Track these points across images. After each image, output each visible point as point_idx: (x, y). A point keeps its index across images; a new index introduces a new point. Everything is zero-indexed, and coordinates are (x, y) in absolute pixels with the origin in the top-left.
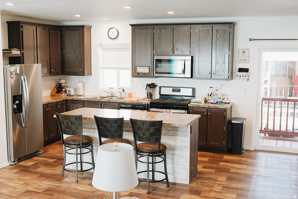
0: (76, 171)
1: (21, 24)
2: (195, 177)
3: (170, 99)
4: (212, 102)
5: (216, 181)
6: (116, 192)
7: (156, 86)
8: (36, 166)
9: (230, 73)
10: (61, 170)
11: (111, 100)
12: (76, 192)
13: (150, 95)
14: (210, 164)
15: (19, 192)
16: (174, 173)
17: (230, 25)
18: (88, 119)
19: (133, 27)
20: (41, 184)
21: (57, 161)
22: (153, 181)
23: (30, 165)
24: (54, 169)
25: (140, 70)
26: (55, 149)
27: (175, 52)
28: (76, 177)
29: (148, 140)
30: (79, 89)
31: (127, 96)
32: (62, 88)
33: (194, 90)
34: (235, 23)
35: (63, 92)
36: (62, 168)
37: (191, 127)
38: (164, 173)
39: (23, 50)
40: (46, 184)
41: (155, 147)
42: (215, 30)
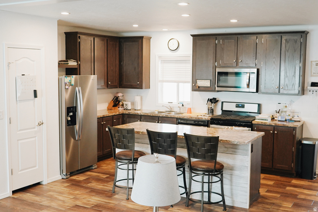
0: (127, 188)
1: (78, 35)
2: (256, 201)
3: (233, 116)
4: (280, 119)
5: (280, 206)
6: (156, 207)
7: (218, 101)
8: (87, 181)
9: (301, 88)
10: (112, 186)
11: (169, 115)
12: (125, 209)
13: (212, 111)
14: (275, 189)
15: (68, 206)
16: (232, 194)
17: (302, 34)
18: (141, 133)
19: (194, 37)
20: (90, 200)
21: (110, 177)
22: (209, 203)
23: (82, 179)
24: (105, 184)
25: (200, 83)
26: (109, 165)
27: (239, 64)
28: (126, 194)
29: (203, 157)
30: (136, 103)
31: (187, 112)
32: (119, 102)
33: (259, 105)
34: (308, 33)
35: (121, 106)
36: (113, 184)
37: (252, 145)
38: (221, 194)
39: (80, 61)
40: (95, 200)
41: (211, 165)
42: (285, 40)
